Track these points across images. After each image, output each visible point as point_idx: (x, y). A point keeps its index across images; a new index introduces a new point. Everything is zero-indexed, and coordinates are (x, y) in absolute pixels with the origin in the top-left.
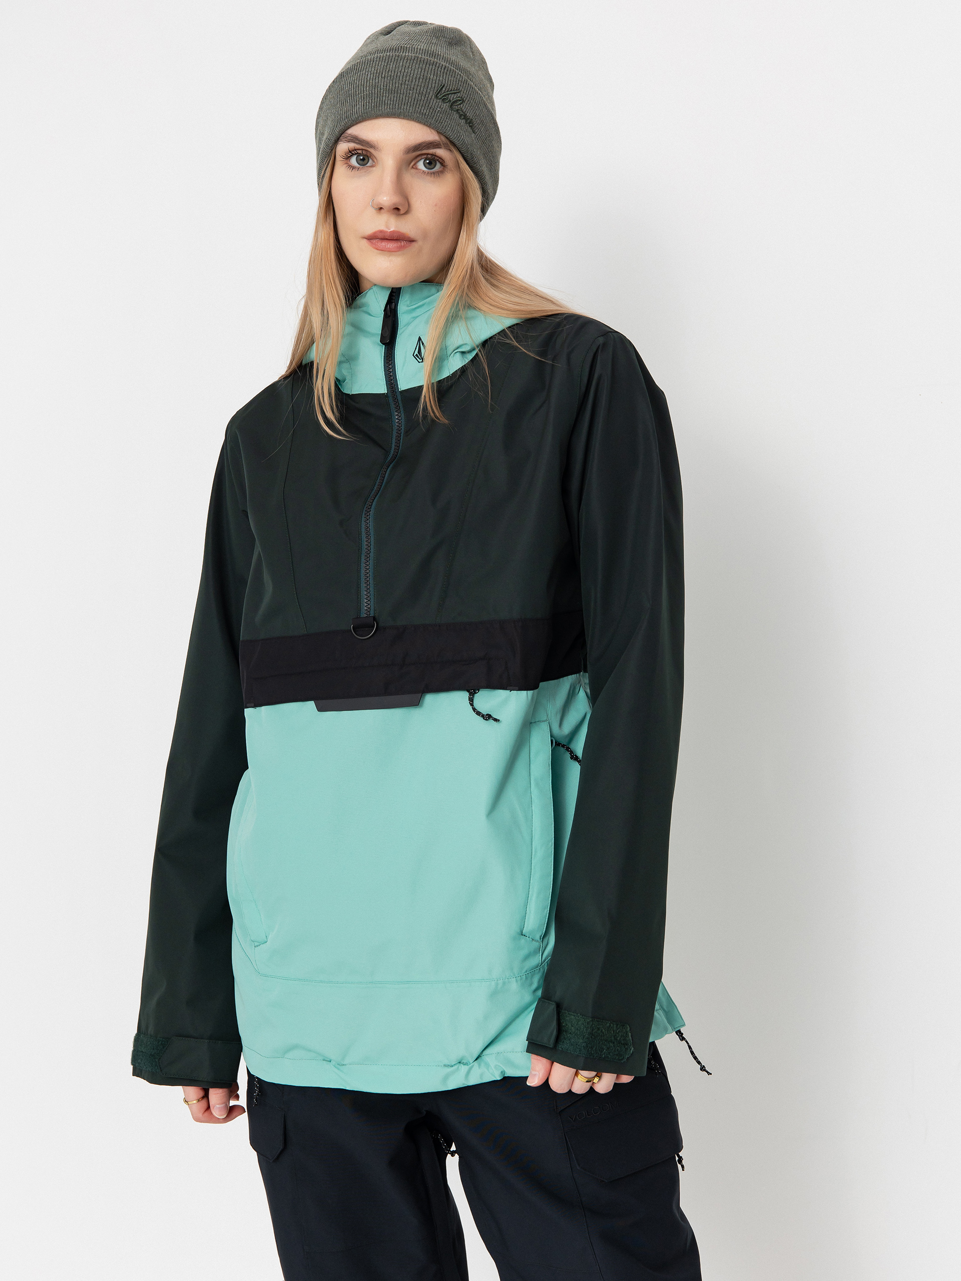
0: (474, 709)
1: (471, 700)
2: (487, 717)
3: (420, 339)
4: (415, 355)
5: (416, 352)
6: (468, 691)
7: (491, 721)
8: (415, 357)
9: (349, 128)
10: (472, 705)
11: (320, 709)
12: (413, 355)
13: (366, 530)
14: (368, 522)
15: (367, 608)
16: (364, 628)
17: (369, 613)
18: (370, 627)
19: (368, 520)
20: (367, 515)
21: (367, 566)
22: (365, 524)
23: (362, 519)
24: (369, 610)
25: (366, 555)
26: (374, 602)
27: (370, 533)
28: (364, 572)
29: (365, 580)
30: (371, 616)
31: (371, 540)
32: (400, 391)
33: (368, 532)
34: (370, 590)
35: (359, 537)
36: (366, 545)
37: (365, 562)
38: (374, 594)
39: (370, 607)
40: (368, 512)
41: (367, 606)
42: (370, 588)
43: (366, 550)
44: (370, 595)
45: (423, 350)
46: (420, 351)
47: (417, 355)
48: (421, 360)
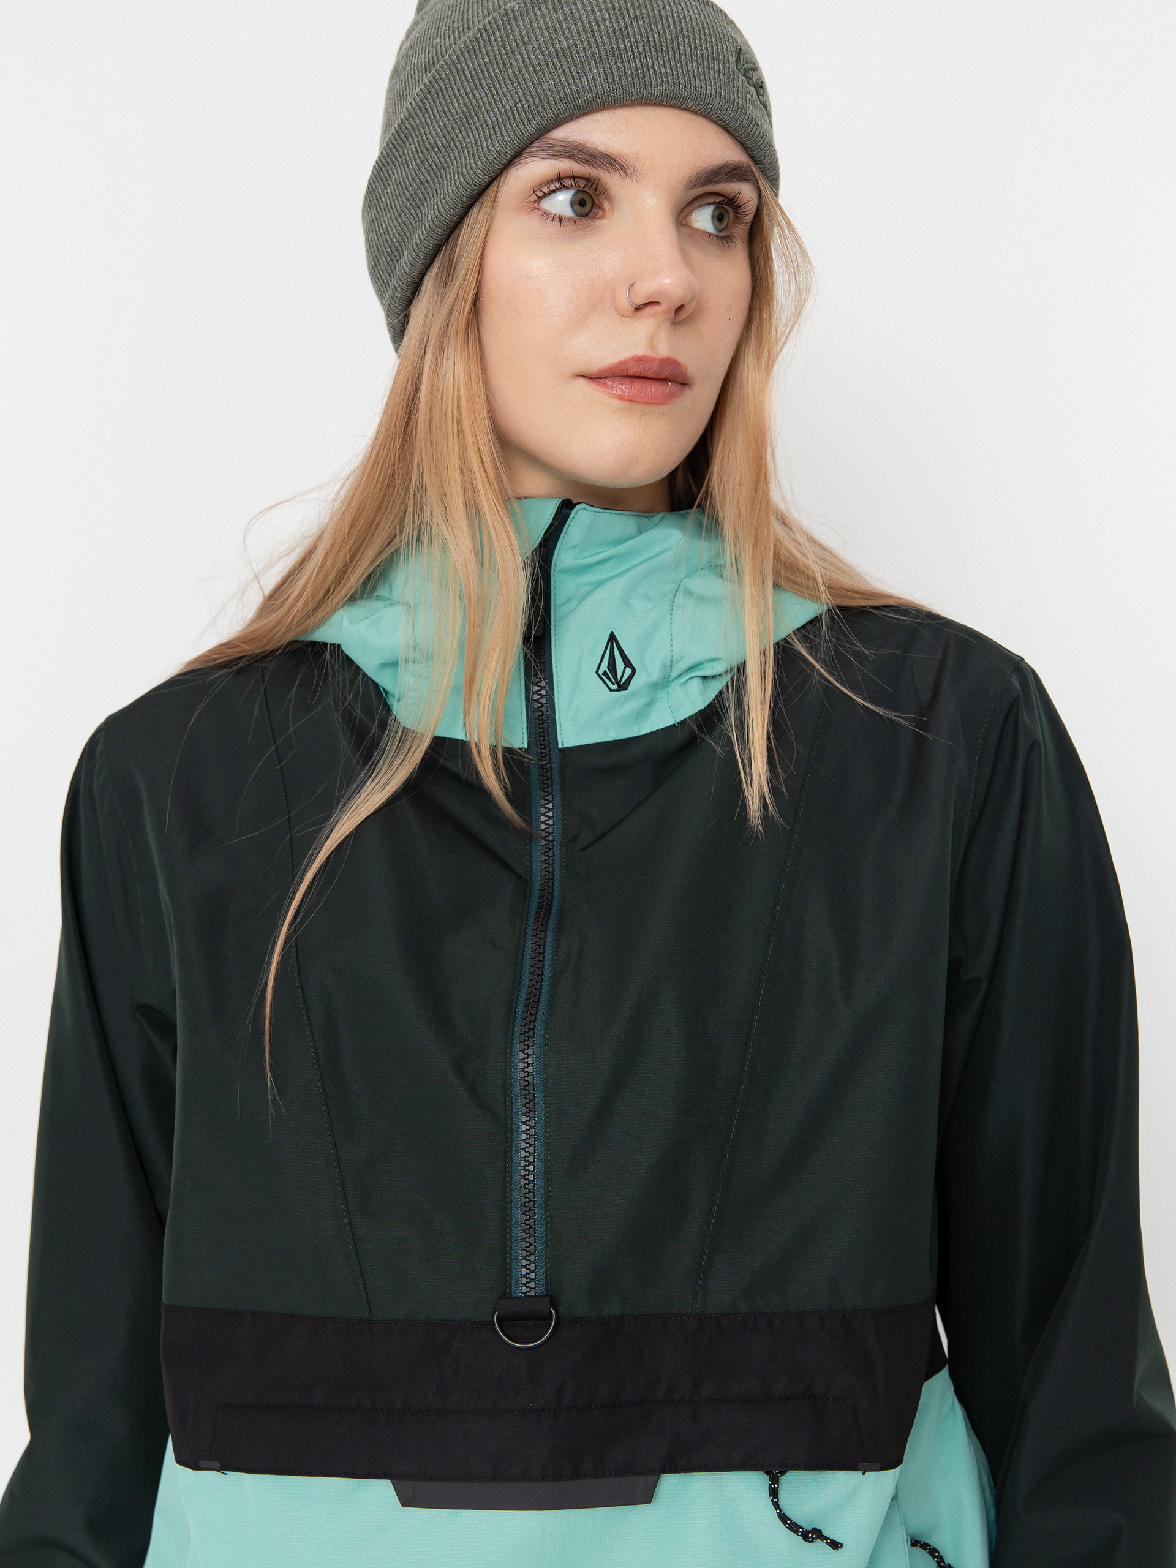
0: (784, 1518)
1: (774, 1493)
2: (812, 1535)
3: (612, 638)
4: (601, 672)
5: (604, 667)
6: (767, 1473)
7: (820, 1545)
8: (603, 677)
9: (557, 125)
10: (776, 1505)
11: (408, 1500)
12: (597, 672)
13: (524, 1089)
14: (530, 1069)
15: (528, 1271)
16: (524, 1322)
17: (532, 1285)
18: (540, 1320)
19: (529, 1065)
20: (526, 1051)
21: (529, 1174)
22: (522, 1074)
23: (511, 1058)
24: (532, 1276)
25: (526, 1147)
26: (546, 1259)
27: (534, 1097)
28: (521, 1187)
29: (522, 1205)
30: (540, 1291)
31: (535, 1112)
32: (560, 749)
33: (529, 1093)
34: (535, 1230)
35: (505, 1101)
36: (525, 1123)
37: (523, 1163)
38: (546, 1240)
39: (535, 1268)
40: (527, 1044)
41: (528, 1267)
42: (535, 1224)
43: (524, 1136)
44: (535, 1242)
45: (620, 664)
46: (612, 665)
47: (605, 673)
48: (614, 684)
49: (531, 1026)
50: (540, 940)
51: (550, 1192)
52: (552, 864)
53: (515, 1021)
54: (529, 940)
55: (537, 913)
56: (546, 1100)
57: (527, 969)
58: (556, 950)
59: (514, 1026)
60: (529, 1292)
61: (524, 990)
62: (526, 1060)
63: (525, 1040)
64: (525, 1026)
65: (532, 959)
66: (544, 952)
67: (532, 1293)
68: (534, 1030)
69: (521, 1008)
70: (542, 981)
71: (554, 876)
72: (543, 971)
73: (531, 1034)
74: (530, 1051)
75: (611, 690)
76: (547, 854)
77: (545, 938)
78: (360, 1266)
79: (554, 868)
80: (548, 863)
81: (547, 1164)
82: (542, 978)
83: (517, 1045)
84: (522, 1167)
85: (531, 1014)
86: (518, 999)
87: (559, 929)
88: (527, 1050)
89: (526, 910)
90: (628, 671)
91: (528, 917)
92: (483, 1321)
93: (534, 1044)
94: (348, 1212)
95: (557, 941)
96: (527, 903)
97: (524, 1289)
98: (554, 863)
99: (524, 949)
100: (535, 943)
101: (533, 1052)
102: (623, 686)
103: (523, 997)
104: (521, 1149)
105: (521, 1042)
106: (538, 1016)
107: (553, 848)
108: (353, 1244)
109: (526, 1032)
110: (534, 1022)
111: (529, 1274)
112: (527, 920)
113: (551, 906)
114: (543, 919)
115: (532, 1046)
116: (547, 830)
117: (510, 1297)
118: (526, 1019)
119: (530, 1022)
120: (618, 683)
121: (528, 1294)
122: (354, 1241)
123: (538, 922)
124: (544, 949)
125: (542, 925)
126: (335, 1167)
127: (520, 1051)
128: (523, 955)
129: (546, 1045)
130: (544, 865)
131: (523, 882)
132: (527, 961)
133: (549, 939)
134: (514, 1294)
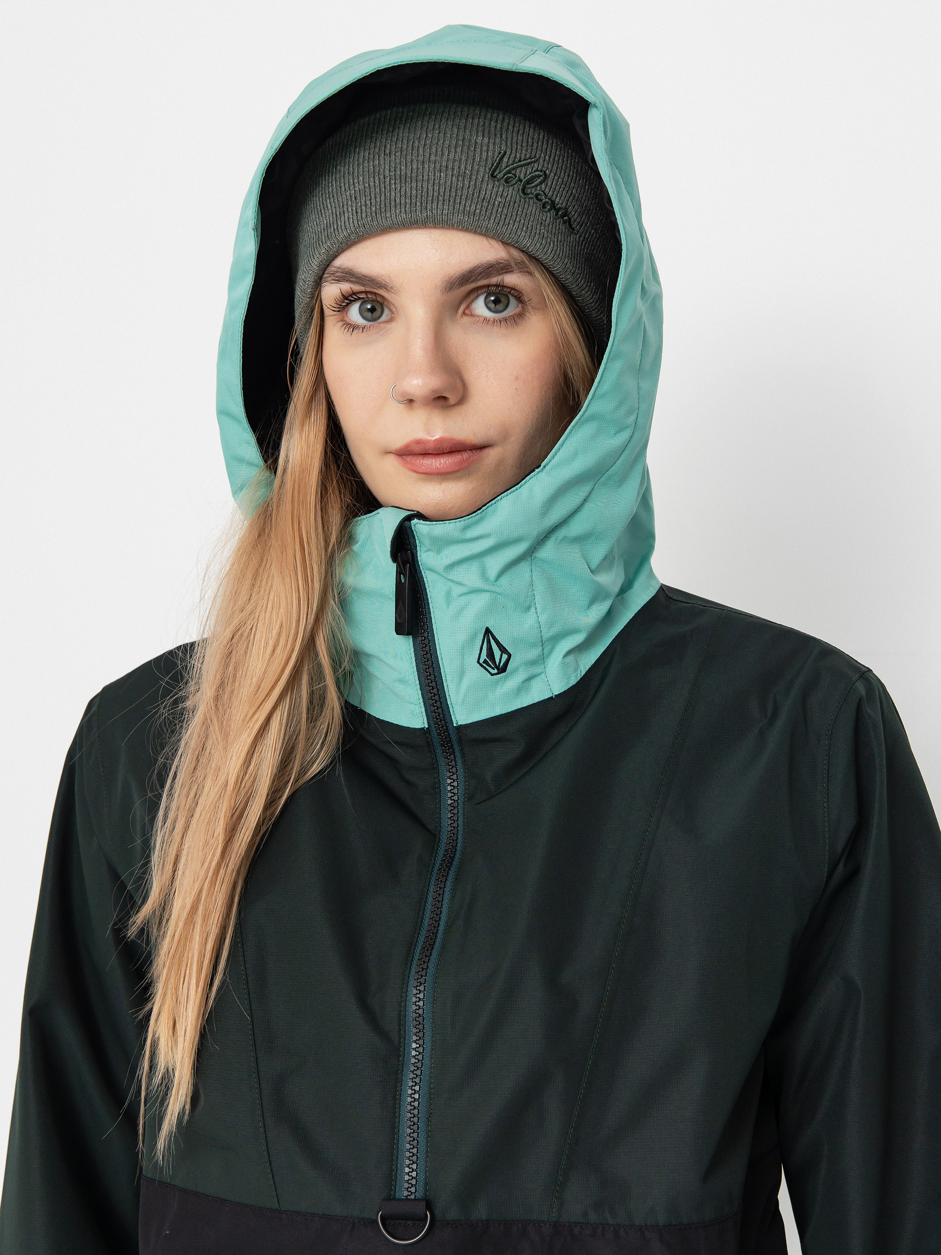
3: (488, 631)
4: (481, 661)
5: (484, 656)
8: (483, 665)
12: (478, 662)
13: (415, 1020)
14: (421, 1004)
15: (411, 1178)
16: (404, 1222)
17: (413, 1190)
18: (418, 1220)
19: (420, 1000)
20: (418, 988)
21: (415, 1093)
22: (414, 1007)
23: (407, 993)
24: (414, 1182)
25: (414, 1070)
26: (426, 1168)
27: (424, 1027)
28: (408, 1104)
29: (408, 1120)
30: (419, 1195)
31: (424, 1040)
32: (455, 727)
33: (420, 1023)
34: (418, 1142)
35: (400, 1030)
36: (415, 1049)
37: (410, 1084)
38: (427, 1152)
39: (417, 1176)
40: (420, 982)
41: (410, 1174)
42: (418, 1137)
43: (413, 1061)
44: (417, 1153)
45: (497, 652)
46: (491, 654)
47: (485, 661)
48: (494, 670)
49: (425, 966)
50: (440, 889)
51: (432, 1109)
52: (457, 821)
53: (412, 961)
54: (432, 888)
55: (441, 864)
56: (433, 1031)
57: (428, 914)
58: (452, 899)
59: (411, 965)
60: (410, 1196)
61: (423, 933)
62: (418, 996)
63: (418, 978)
64: (420, 965)
65: (433, 906)
66: (443, 900)
67: (413, 1197)
68: (427, 969)
69: (418, 950)
70: (438, 927)
71: (458, 831)
72: (440, 917)
73: (423, 973)
74: (422, 988)
75: (492, 675)
76: (452, 812)
77: (444, 887)
78: (270, 1164)
79: (458, 824)
80: (453, 820)
81: (430, 1085)
82: (439, 923)
83: (412, 982)
84: (409, 1087)
85: (426, 956)
86: (417, 941)
87: (457, 879)
88: (419, 986)
89: (433, 861)
90: (505, 657)
91: (433, 867)
92: (369, 1219)
93: (425, 982)
94: (263, 1117)
95: (454, 890)
96: (434, 855)
97: (406, 1193)
98: (458, 819)
99: (427, 897)
100: (436, 892)
101: (425, 988)
102: (502, 669)
103: (422, 939)
104: (411, 1071)
105: (415, 980)
106: (431, 957)
107: (458, 806)
108: (265, 1144)
109: (420, 971)
110: (427, 963)
111: (411, 1180)
112: (432, 871)
113: (453, 858)
114: (444, 870)
115: (424, 984)
116: (452, 791)
117: (394, 1199)
118: (421, 959)
119: (424, 962)
120: (498, 668)
121: (409, 1197)
122: (267, 1142)
123: (440, 873)
124: (443, 897)
125: (443, 876)
126: (255, 1078)
127: (414, 987)
128: (426, 902)
129: (436, 983)
130: (450, 822)
131: (432, 837)
132: (429, 907)
133: (447, 889)
134: (397, 1196)
